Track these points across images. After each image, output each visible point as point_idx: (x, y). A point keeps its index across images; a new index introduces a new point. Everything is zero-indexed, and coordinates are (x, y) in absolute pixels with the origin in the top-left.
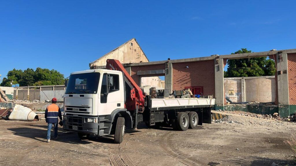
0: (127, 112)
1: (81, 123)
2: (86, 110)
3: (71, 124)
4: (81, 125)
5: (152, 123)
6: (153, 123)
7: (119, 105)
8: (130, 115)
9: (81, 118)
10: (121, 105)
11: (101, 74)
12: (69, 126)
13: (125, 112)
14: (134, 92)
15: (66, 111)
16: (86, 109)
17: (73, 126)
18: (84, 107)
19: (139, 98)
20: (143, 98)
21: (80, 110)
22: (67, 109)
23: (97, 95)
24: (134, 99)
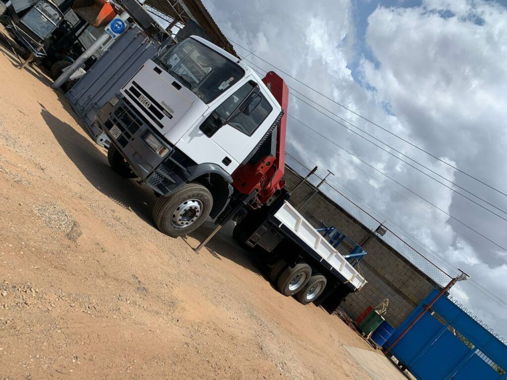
0: (230, 185)
1: (133, 134)
2: (161, 117)
3: (115, 120)
4: (129, 137)
5: (250, 241)
6: (254, 243)
7: (227, 161)
8: (230, 195)
9: (141, 124)
10: (230, 165)
11: (246, 75)
12: (109, 120)
13: (226, 183)
14: (269, 163)
15: (126, 91)
16: (163, 116)
17: (115, 126)
18: (162, 109)
19: (269, 179)
20: (276, 188)
21: (152, 108)
22: (132, 89)
23: (205, 106)
24: (260, 175)
